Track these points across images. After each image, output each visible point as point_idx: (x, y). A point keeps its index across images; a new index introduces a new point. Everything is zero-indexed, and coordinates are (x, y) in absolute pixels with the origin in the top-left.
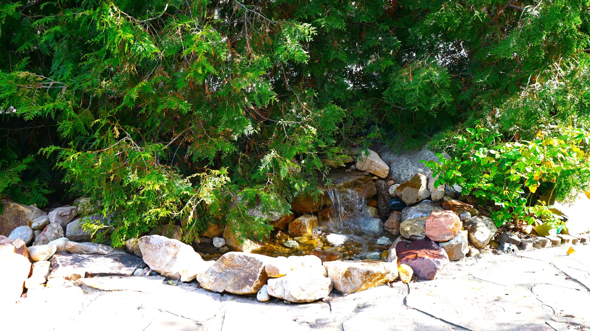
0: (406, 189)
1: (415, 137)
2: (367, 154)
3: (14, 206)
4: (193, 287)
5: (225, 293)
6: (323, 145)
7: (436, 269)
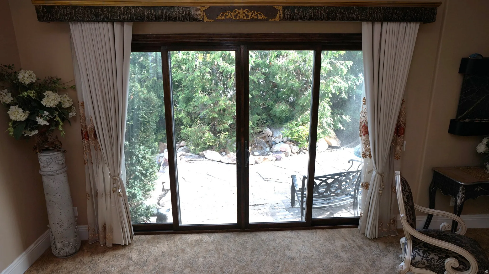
0: (277, 139)
1: (280, 124)
2: (266, 129)
3: (163, 144)
4: (220, 163)
5: (229, 163)
6: (253, 126)
7: (281, 157)
